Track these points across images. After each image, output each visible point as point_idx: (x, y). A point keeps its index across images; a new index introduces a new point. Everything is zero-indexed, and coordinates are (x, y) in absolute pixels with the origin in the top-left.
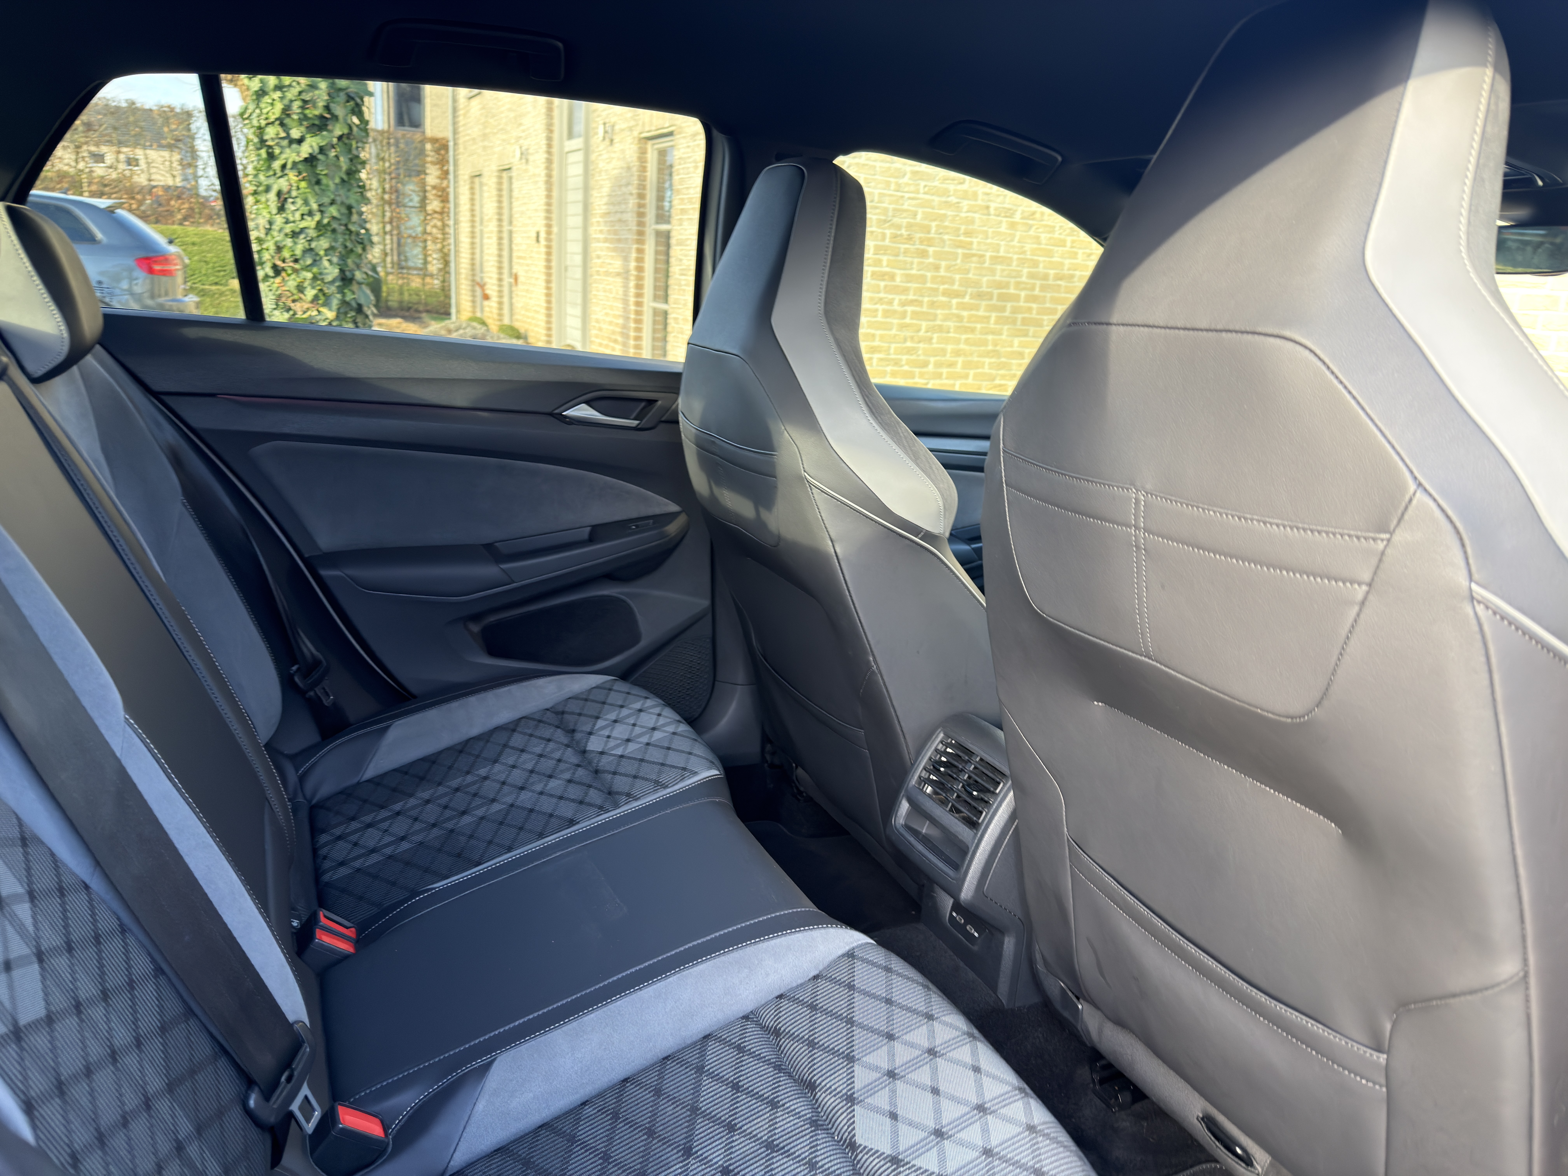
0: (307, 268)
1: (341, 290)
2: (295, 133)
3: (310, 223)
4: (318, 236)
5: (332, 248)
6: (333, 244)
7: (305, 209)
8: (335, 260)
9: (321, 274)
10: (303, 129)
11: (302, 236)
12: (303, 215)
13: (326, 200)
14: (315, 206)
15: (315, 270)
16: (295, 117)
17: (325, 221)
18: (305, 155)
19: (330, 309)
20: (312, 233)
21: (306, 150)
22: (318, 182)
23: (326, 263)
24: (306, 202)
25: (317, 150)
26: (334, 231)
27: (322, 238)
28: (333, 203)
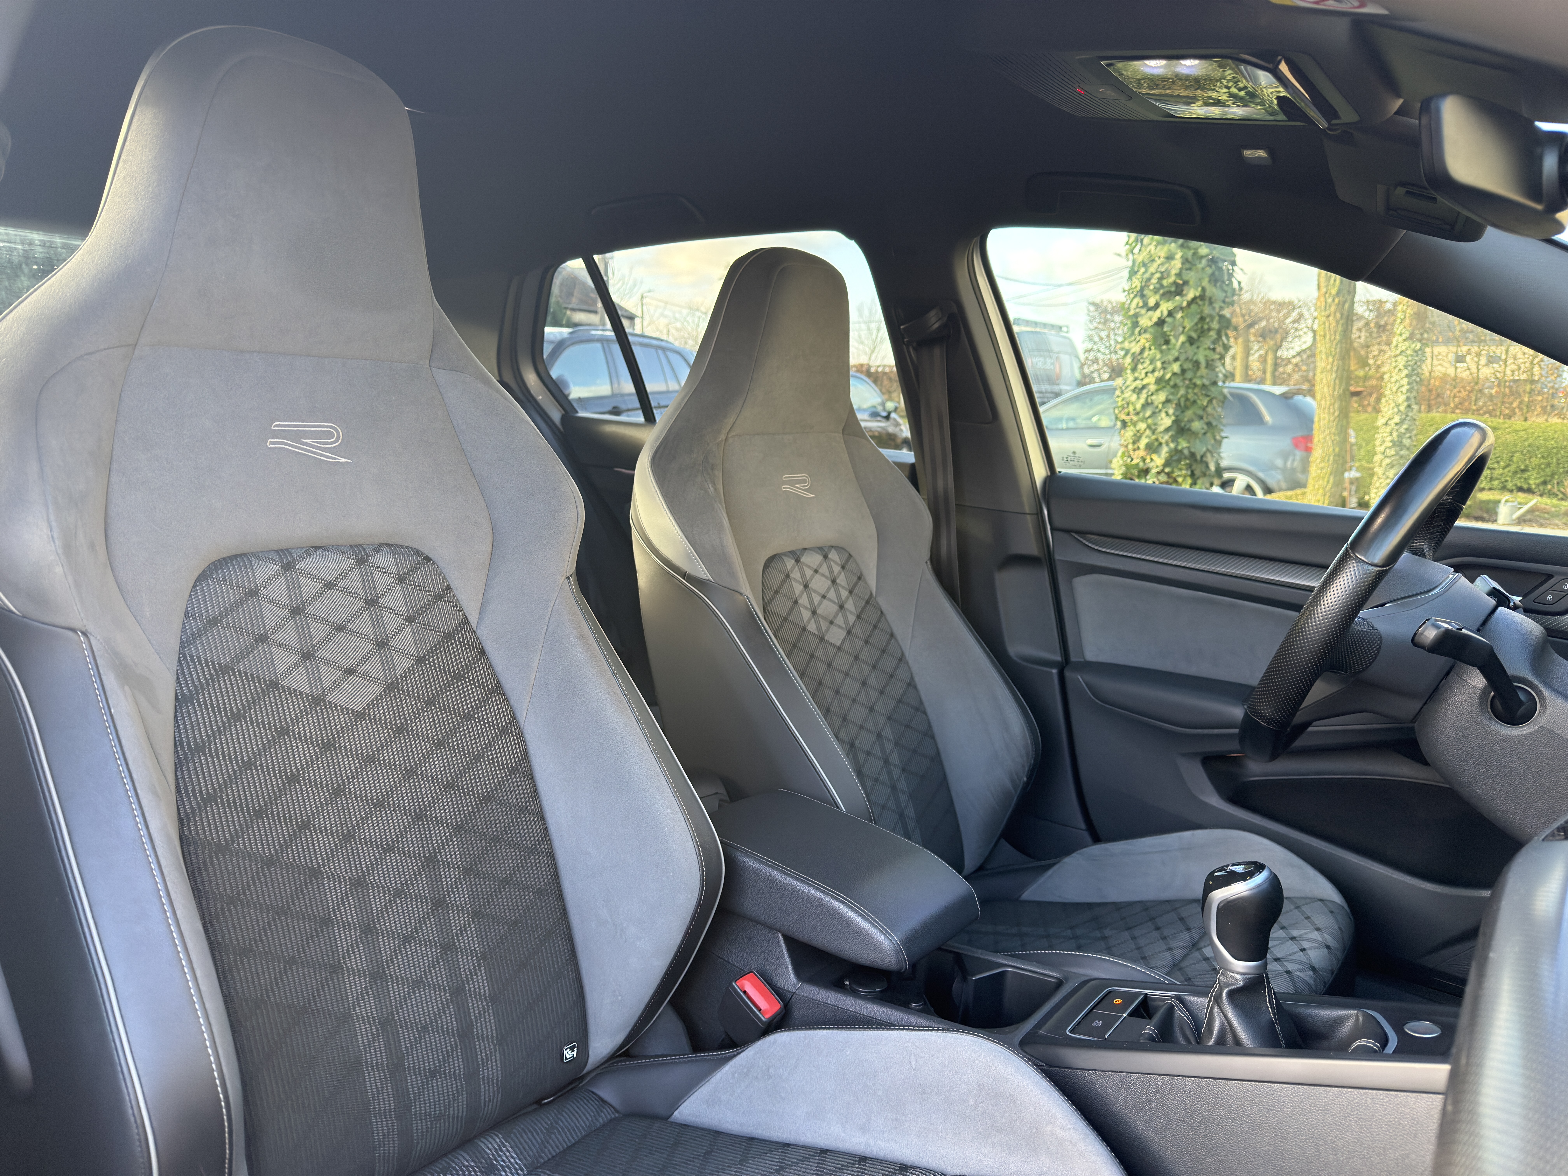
0: (1144, 419)
1: (1174, 439)
2: (1152, 302)
3: (1151, 379)
4: (1157, 391)
5: (1168, 401)
6: (1171, 397)
7: (1151, 368)
8: (1171, 411)
9: (1155, 424)
10: (1157, 297)
11: (1145, 391)
12: (1146, 373)
13: (1171, 358)
14: (1159, 364)
15: (1150, 421)
16: (1152, 287)
17: (1168, 376)
18: (1155, 319)
19: (1159, 456)
20: (1153, 388)
21: (1156, 315)
22: (1167, 342)
23: (1163, 415)
24: (1152, 361)
25: (1165, 313)
26: (1175, 386)
27: (1160, 392)
28: (1176, 359)
